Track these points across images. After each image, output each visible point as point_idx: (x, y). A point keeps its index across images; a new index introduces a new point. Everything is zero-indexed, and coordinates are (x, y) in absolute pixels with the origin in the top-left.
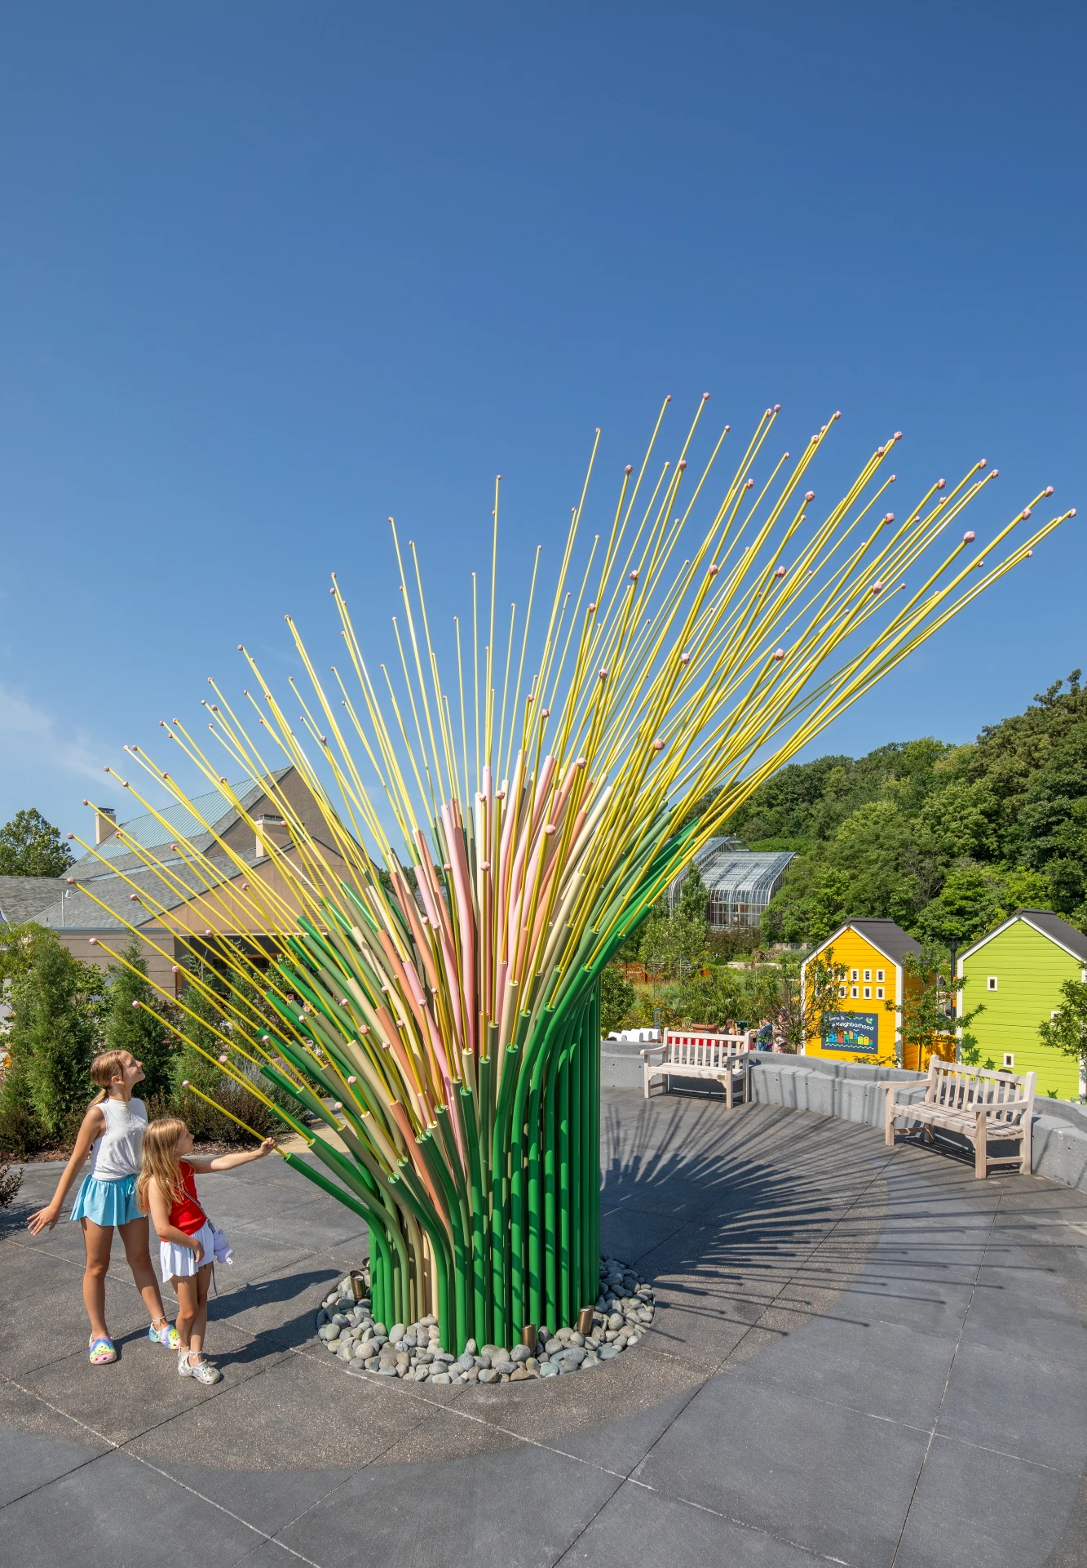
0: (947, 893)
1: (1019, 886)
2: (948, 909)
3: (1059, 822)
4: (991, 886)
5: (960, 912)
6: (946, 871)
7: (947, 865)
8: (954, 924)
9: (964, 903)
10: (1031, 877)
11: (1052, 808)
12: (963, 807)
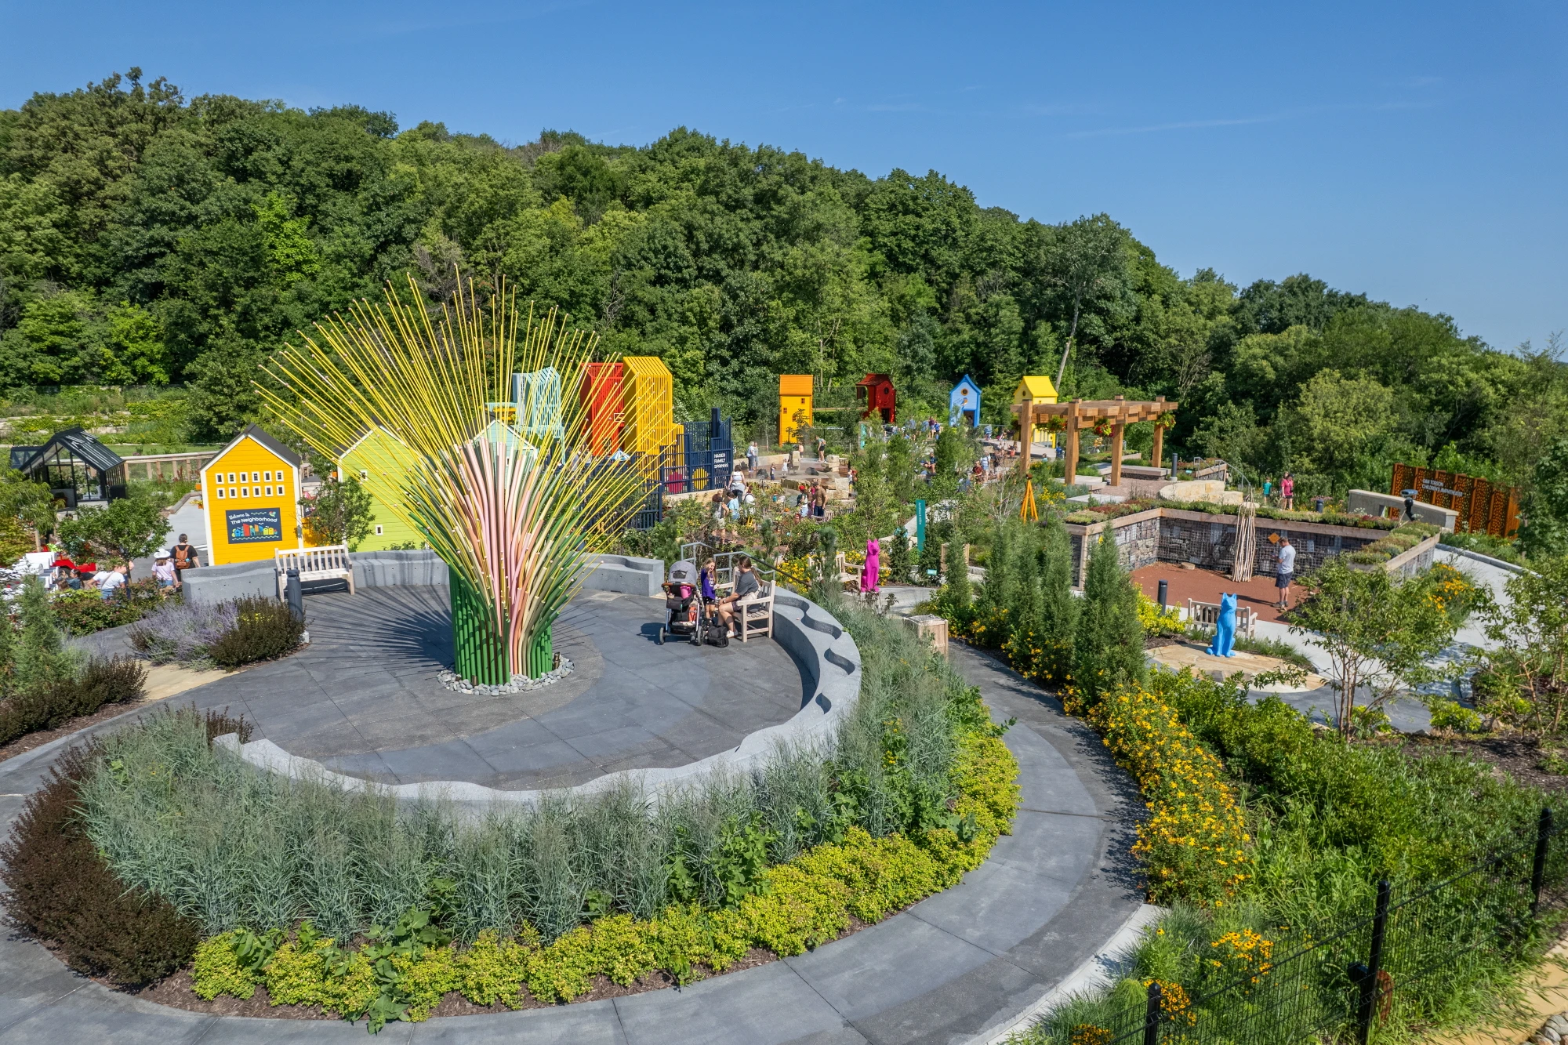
0: (29, 325)
1: (125, 324)
2: (35, 346)
3: (162, 255)
4: (85, 320)
5: (54, 350)
6: (20, 294)
7: (20, 287)
8: (48, 365)
9: (57, 339)
10: (138, 314)
11: (152, 238)
12: (25, 213)
